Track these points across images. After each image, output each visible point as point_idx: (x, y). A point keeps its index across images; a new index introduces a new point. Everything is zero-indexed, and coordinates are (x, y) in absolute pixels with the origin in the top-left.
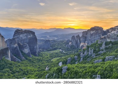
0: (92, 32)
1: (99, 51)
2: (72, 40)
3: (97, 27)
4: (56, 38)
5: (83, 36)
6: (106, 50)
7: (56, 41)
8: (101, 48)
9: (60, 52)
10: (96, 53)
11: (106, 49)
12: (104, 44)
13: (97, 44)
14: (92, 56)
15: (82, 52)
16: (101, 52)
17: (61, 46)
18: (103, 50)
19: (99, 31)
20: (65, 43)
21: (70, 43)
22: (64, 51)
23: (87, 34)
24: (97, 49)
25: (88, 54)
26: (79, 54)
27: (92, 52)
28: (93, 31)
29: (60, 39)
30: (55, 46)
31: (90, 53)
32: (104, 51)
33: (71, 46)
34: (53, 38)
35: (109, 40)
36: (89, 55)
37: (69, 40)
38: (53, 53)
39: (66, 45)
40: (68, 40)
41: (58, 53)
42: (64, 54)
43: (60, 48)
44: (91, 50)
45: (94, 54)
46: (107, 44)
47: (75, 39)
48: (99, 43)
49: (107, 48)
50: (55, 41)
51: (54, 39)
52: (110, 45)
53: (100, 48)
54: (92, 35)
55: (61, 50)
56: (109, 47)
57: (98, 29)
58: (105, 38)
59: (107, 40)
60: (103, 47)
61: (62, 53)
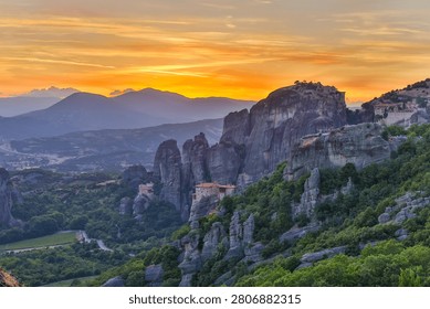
0: (278, 118)
1: (287, 224)
2: (157, 167)
3: (311, 86)
4: (55, 160)
5: (226, 142)
6: (323, 219)
7: (58, 178)
8: (298, 210)
9: (77, 247)
10: (269, 238)
11: (325, 210)
12: (311, 184)
13: (276, 188)
14: (245, 260)
15: (193, 236)
16: (295, 229)
17: (86, 208)
18: (304, 221)
19: (319, 111)
20: (114, 188)
21: (145, 189)
22: (100, 243)
23: (248, 131)
24: (274, 217)
25: (223, 251)
26: (174, 250)
27: (248, 232)
28: (284, 109)
29: (83, 161)
30: (42, 211)
31: (233, 244)
32: (314, 225)
33: (152, 204)
34: (39, 156)
35: (338, 161)
36: (227, 257)
37: (143, 169)
38: (28, 255)
39: (118, 199)
40: (135, 168)
41: (65, 255)
42: (103, 257)
43: (79, 226)
44: (241, 222)
45: (258, 245)
46: (327, 181)
47: (177, 160)
48: (290, 178)
49: (329, 209)
50: (50, 174)
51: (45, 161)
52: (346, 190)
53: (289, 210)
54: (276, 135)
55: (82, 236)
56: (341, 197)
57: (314, 95)
58: (318, 146)
59: (331, 157)
60: (310, 200)
61: (88, 256)
